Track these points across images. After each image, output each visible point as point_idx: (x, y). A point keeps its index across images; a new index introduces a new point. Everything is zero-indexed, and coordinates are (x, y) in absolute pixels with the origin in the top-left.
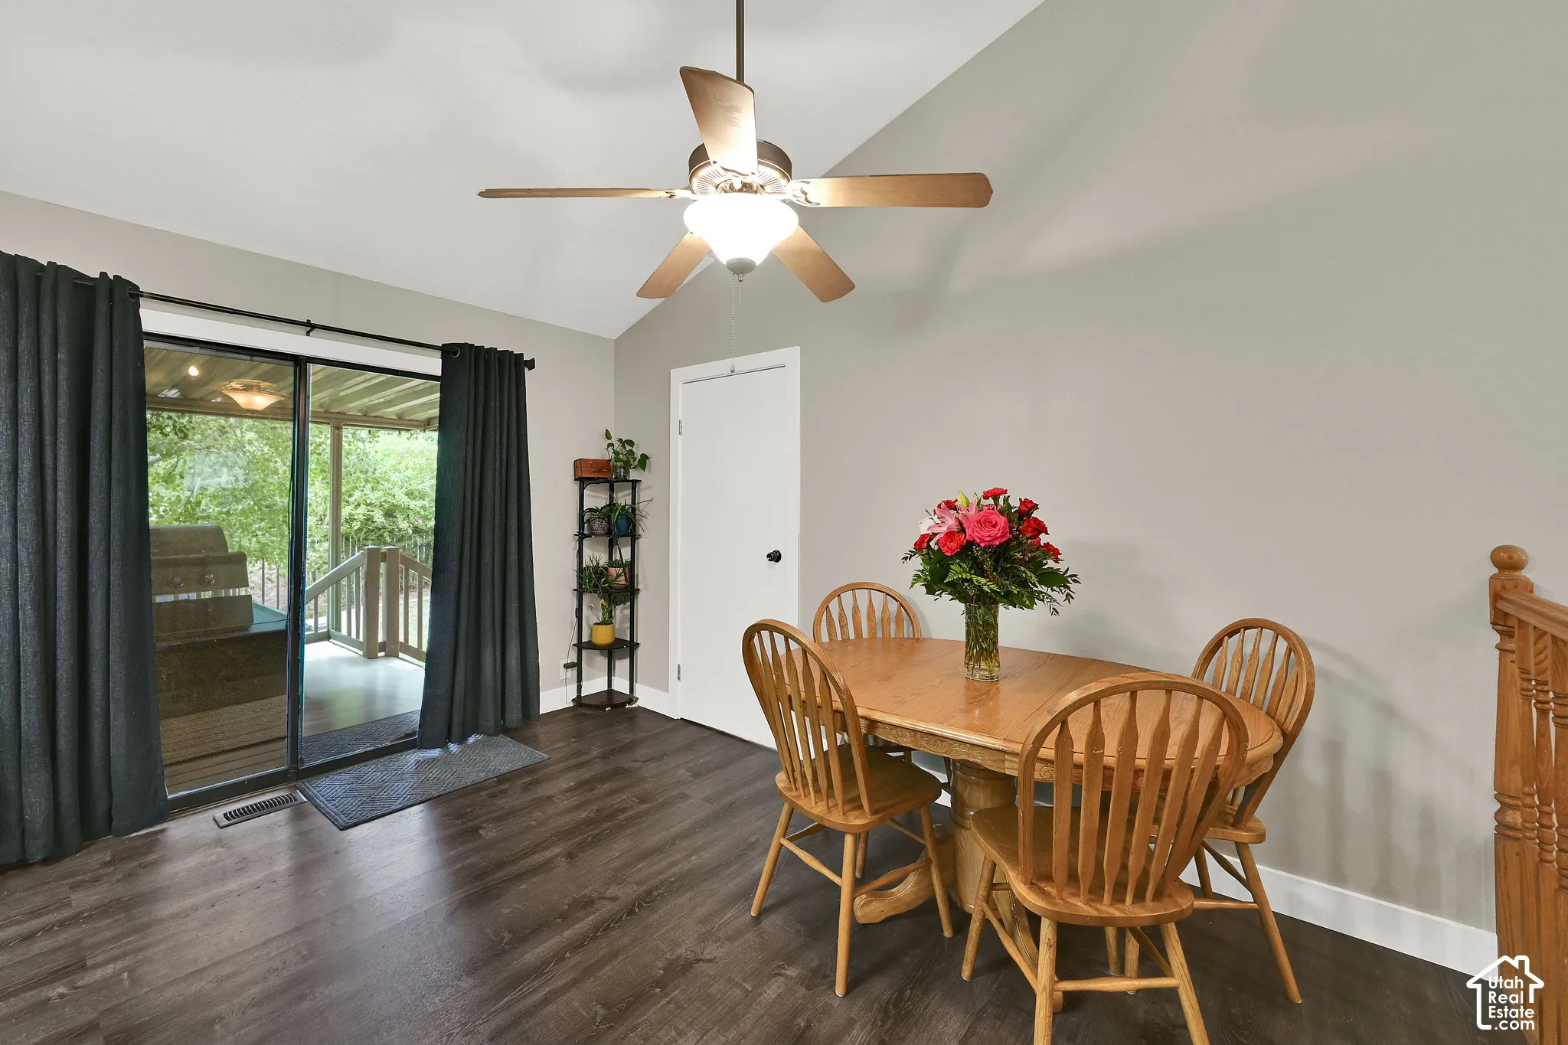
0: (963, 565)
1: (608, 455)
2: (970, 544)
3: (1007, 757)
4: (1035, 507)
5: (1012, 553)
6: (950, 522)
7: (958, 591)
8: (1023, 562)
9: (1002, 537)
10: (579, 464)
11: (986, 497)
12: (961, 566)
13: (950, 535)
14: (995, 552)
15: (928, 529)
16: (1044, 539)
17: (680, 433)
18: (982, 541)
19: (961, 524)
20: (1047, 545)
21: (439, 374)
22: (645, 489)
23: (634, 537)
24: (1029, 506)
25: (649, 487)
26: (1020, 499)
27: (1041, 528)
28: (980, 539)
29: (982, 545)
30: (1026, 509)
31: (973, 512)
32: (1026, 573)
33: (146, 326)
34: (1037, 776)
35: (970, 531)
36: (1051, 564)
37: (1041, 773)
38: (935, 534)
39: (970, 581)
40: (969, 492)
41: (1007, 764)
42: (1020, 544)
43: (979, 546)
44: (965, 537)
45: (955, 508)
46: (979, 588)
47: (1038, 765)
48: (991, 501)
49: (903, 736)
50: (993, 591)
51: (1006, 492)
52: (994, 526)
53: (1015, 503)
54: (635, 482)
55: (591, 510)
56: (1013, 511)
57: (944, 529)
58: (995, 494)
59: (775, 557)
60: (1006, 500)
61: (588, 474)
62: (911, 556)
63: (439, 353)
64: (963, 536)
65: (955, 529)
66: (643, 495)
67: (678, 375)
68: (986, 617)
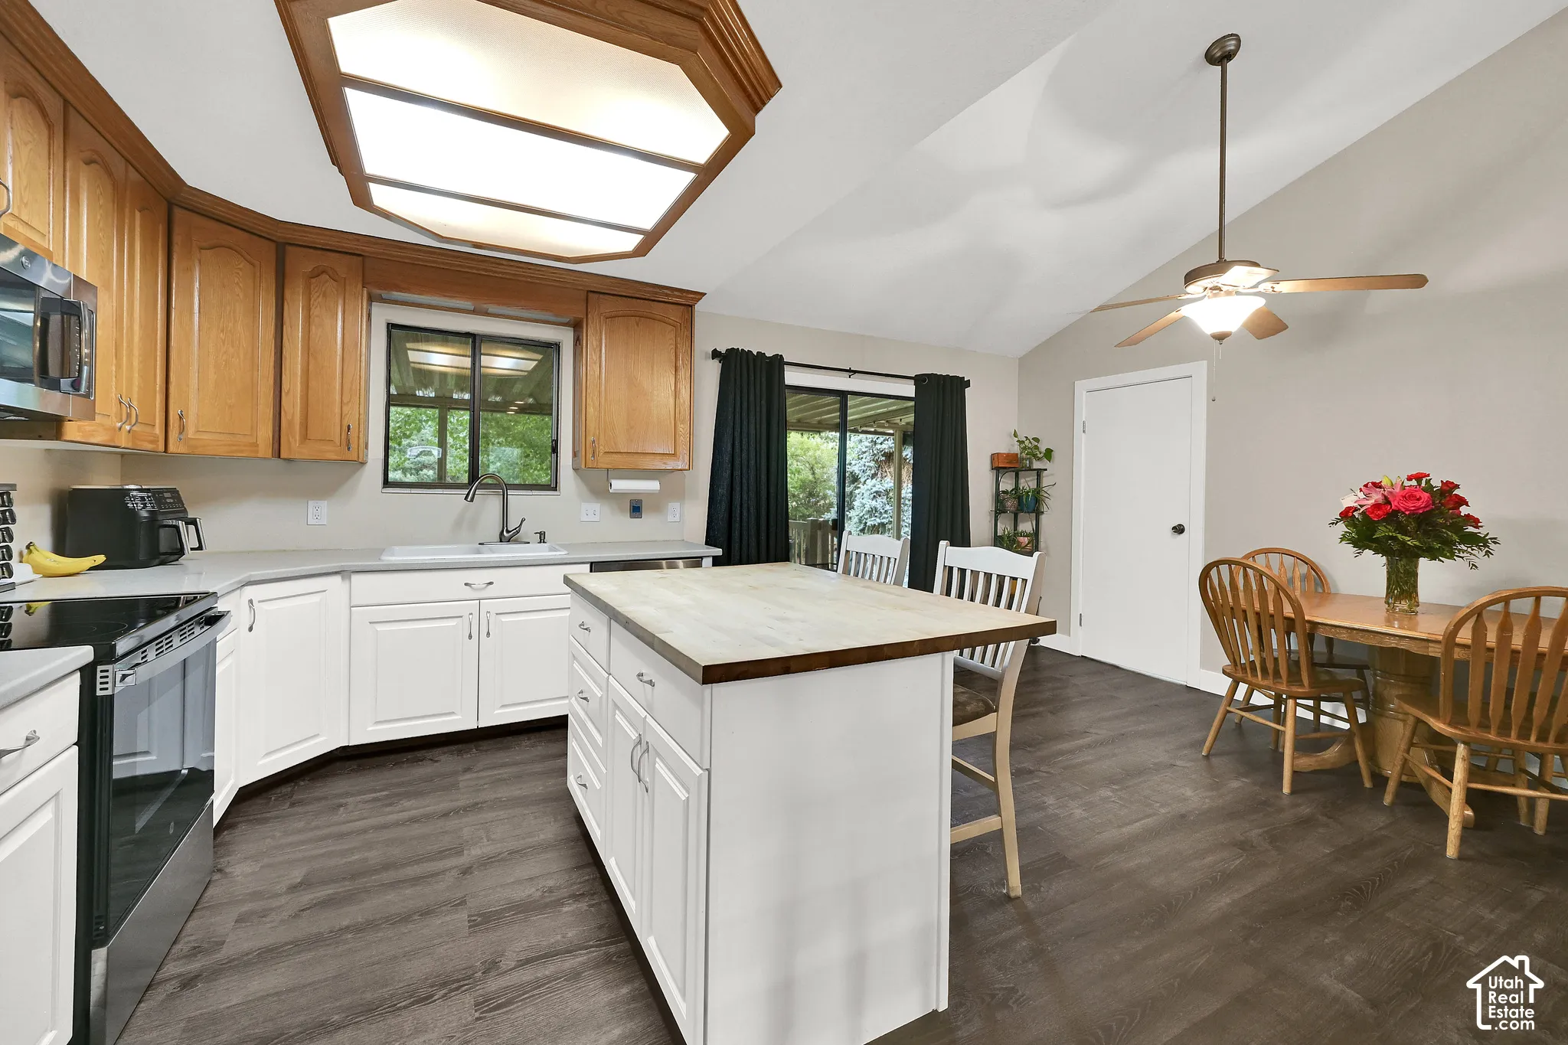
0: (1389, 527)
1: (1016, 449)
2: (1396, 512)
3: (1430, 644)
4: (1457, 486)
5: (1435, 519)
6: (1376, 497)
7: (1380, 548)
8: (1444, 526)
9: (1425, 507)
10: (994, 457)
11: (1410, 479)
12: (1387, 528)
13: (1376, 506)
14: (1419, 518)
15: (1355, 502)
16: (1464, 510)
17: (1084, 431)
18: (1407, 510)
19: (1386, 497)
20: (1468, 516)
21: (914, 396)
22: (1047, 476)
23: (1038, 513)
24: (1449, 487)
25: (1052, 475)
26: (1442, 481)
27: (1463, 502)
28: (1405, 508)
29: (1407, 513)
30: (1448, 488)
31: (1398, 490)
32: (1447, 534)
33: (788, 381)
34: (1456, 656)
35: (1396, 503)
36: (1471, 529)
37: (1458, 654)
38: (1362, 506)
39: (1394, 539)
40: (1395, 474)
41: (1430, 649)
42: (1442, 513)
43: (1404, 513)
44: (1391, 507)
45: (1380, 487)
46: (1404, 543)
47: (1457, 650)
48: (1414, 483)
49: (1342, 633)
50: (1415, 546)
51: (1428, 475)
52: (1418, 500)
53: (1436, 483)
54: (1039, 472)
55: (1003, 492)
56: (1435, 489)
57: (1372, 502)
58: (1418, 477)
59: (1179, 530)
60: (1428, 482)
61: (1003, 465)
62: (1337, 522)
63: (913, 382)
64: (1389, 506)
65: (1381, 501)
66: (1045, 482)
67: (1082, 386)
68: (1408, 567)
